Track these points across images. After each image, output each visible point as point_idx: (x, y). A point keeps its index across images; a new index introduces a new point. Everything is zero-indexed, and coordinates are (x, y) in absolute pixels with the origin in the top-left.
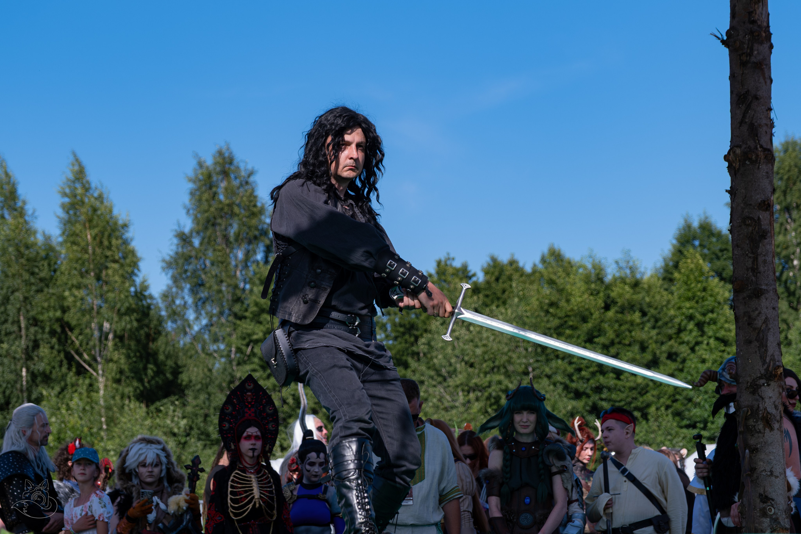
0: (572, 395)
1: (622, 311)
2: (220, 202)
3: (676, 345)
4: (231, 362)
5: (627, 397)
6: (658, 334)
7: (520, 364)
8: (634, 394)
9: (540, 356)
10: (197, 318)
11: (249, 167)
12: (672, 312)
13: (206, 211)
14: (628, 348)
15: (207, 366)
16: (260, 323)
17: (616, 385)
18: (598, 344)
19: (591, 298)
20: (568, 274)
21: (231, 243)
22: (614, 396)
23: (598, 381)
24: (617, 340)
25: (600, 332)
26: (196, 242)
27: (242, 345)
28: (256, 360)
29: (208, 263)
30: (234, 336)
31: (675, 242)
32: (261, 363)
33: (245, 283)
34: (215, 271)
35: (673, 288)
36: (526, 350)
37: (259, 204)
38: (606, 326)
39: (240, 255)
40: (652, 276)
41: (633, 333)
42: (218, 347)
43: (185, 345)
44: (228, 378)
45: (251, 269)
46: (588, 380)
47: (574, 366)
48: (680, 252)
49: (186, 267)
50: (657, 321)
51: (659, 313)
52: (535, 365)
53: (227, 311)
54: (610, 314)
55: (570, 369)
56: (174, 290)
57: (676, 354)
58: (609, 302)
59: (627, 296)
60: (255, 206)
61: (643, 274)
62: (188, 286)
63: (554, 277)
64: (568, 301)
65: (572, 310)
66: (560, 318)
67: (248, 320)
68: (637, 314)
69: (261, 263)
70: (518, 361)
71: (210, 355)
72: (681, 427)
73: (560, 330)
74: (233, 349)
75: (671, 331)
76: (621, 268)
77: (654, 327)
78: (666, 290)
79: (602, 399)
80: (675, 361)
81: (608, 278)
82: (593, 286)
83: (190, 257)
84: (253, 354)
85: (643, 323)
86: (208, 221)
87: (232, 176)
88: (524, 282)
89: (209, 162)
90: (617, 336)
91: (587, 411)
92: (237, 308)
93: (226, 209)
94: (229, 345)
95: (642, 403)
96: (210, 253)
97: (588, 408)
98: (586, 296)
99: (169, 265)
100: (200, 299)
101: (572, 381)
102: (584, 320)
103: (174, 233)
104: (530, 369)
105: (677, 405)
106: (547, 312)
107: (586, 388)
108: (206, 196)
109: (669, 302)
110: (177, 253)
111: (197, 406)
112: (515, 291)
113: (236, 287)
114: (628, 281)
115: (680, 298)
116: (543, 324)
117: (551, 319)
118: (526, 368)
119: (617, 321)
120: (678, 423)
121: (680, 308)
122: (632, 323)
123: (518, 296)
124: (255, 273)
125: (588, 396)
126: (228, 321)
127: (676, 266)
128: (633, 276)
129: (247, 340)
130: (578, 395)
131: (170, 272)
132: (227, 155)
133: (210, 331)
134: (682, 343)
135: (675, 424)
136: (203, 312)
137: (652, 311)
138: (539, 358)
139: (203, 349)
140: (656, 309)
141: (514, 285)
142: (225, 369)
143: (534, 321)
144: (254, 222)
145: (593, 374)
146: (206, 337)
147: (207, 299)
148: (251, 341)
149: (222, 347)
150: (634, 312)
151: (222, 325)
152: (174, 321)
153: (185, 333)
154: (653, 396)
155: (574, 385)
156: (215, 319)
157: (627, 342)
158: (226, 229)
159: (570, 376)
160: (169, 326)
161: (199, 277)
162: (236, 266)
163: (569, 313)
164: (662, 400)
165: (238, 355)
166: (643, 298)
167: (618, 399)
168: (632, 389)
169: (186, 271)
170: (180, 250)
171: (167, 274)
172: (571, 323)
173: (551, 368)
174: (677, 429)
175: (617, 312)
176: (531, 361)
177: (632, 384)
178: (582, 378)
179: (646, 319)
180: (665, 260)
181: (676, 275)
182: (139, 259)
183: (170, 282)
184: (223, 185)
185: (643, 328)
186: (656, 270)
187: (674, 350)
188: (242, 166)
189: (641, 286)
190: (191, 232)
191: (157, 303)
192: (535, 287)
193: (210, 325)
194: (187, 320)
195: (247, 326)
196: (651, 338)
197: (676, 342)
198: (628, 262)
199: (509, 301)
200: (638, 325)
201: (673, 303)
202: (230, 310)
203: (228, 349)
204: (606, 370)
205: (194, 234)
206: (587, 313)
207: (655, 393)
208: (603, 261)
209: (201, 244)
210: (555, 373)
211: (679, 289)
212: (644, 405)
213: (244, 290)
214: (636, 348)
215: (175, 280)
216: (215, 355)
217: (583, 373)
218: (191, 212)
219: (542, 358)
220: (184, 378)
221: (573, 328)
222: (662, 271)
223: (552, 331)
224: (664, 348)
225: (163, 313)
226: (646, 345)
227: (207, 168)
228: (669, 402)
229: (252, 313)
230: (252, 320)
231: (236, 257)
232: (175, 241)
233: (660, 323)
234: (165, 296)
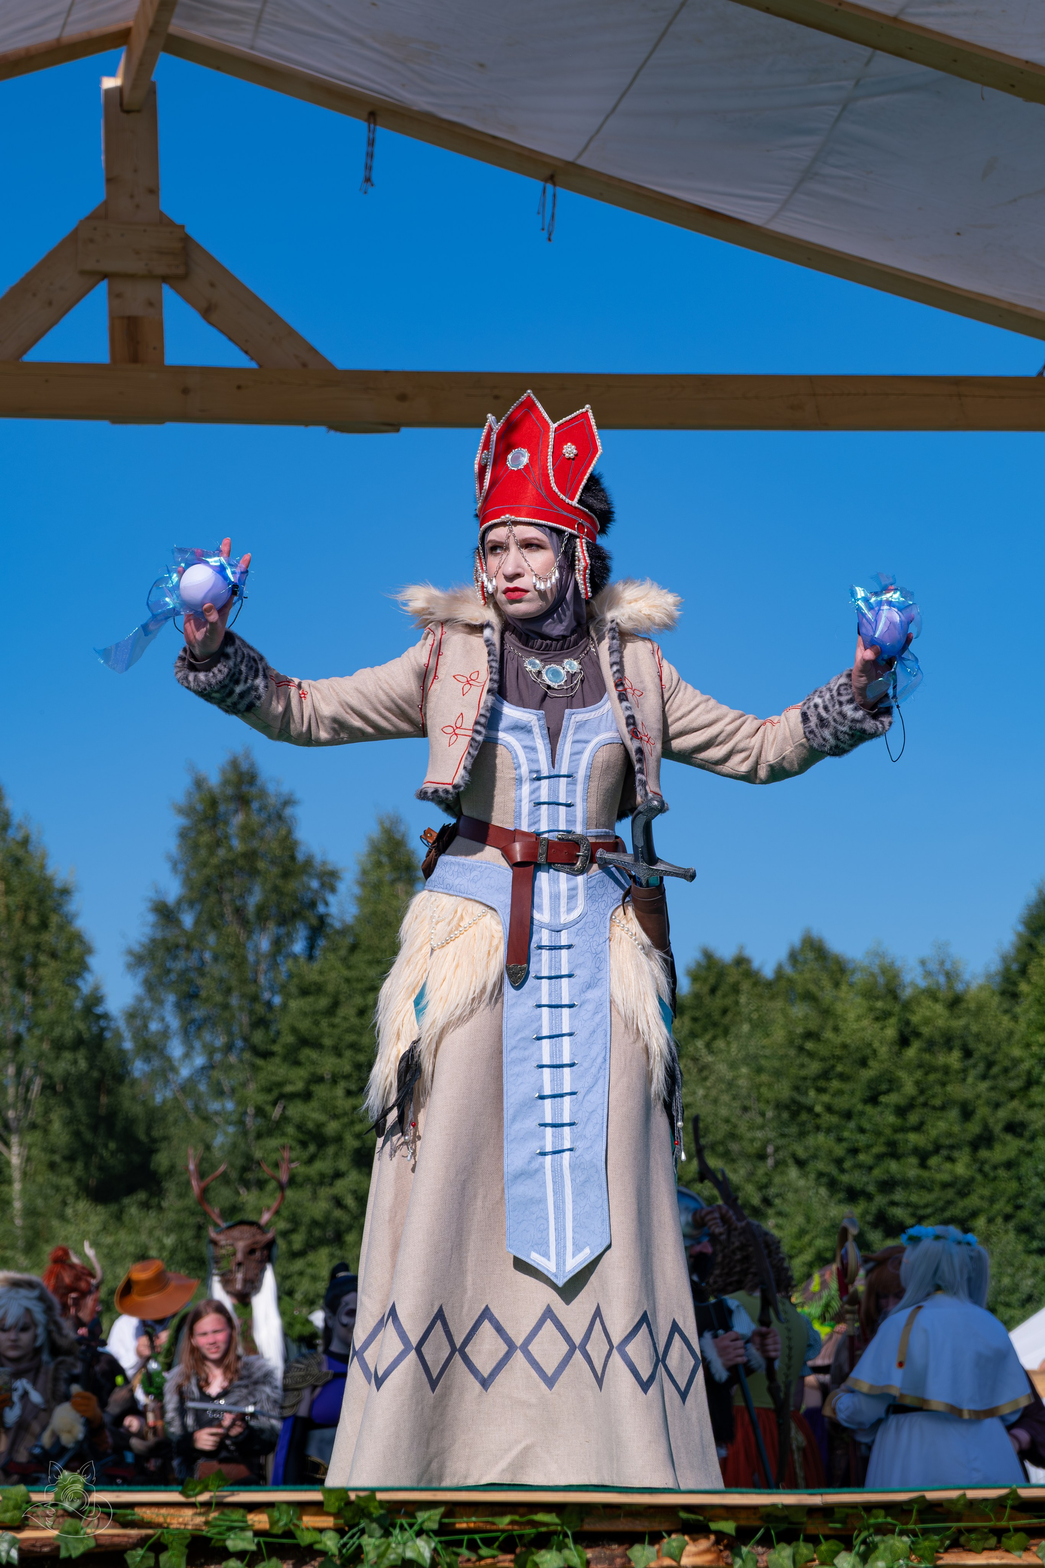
0: (841, 1195)
1: (930, 1046)
2: (230, 848)
3: (1022, 1108)
4: (245, 1133)
5: (938, 1199)
6: (992, 1088)
7: (752, 1140)
8: (950, 1193)
9: (788, 1126)
10: (187, 1055)
11: (285, 789)
12: (1017, 1052)
13: (204, 865)
14: (939, 1114)
15: (202, 1140)
16: (297, 1063)
17: (919, 1177)
18: (887, 1106)
19: (877, 1026)
20: (837, 985)
21: (248, 922)
22: (914, 1198)
23: (888, 1172)
24: (921, 1099)
25: (893, 1084)
26: (188, 920)
27: (267, 1103)
28: (291, 1130)
29: (207, 956)
30: (252, 1087)
31: (1021, 928)
32: (301, 1136)
33: (273, 993)
34: (220, 970)
35: (1018, 1010)
36: (763, 1114)
37: (300, 857)
38: (902, 1074)
39: (265, 944)
40: (981, 988)
41: (949, 1088)
42: (223, 1105)
43: (164, 1102)
44: (240, 1162)
45: (284, 969)
46: (870, 1169)
47: (845, 1145)
48: (1031, 946)
49: (169, 964)
50: (990, 1064)
51: (995, 1052)
52: (780, 1142)
53: (239, 1043)
54: (911, 1052)
55: (839, 1151)
56: (148, 1004)
57: (1023, 1125)
58: (907, 1031)
59: (940, 1023)
60: (293, 858)
61: (968, 985)
62: (171, 999)
63: (812, 988)
64: (836, 1029)
65: (845, 1046)
66: (823, 1059)
67: (277, 1060)
68: (956, 1054)
69: (302, 960)
70: (749, 1135)
71: (206, 1119)
72: (1029, 1252)
73: (822, 1083)
74: (251, 1110)
75: (1014, 1085)
76: (928, 974)
77: (984, 1077)
78: (1006, 1012)
79: (893, 1204)
80: (1020, 1136)
81: (907, 993)
82: (879, 1004)
83: (177, 946)
84: (284, 1118)
85: (965, 1071)
86: (208, 883)
87: (255, 805)
88: (761, 996)
89: (214, 779)
90: (922, 1092)
91: (869, 1223)
92: (258, 1037)
93: (241, 862)
94: (242, 1102)
95: (964, 1209)
96: (211, 939)
97: (869, 1218)
98: (865, 1023)
99: (138, 960)
100: (193, 1021)
101: (842, 1171)
102: (864, 1063)
103: (149, 905)
104: (770, 1149)
105: (1024, 1215)
106: (801, 1049)
107: (868, 1183)
108: (205, 838)
109: (1011, 1034)
110: (153, 940)
111: (184, 1209)
112: (745, 1010)
113: (255, 998)
114: (940, 995)
115: (1029, 1026)
116: (793, 1071)
117: (806, 1060)
118: (764, 1147)
119: (920, 1066)
120: (1026, 1245)
121: (1028, 1046)
122: (946, 1070)
123: (750, 1020)
124: (291, 976)
125: (869, 1197)
126: (241, 1061)
127: (1023, 971)
128: (951, 988)
129: (275, 1093)
130: (853, 1195)
131: (142, 973)
132: (244, 767)
133: (209, 1078)
134: (1031, 1106)
135: (1020, 1247)
136: (197, 1045)
137: (982, 1049)
138: (786, 1131)
139: (197, 1109)
140: (989, 1044)
141: (743, 999)
142: (235, 1146)
143: (776, 1064)
144: (292, 885)
145: (880, 1157)
146: (203, 1087)
147: (206, 1020)
148: (282, 1096)
149: (230, 1105)
150: (950, 1049)
151: (231, 1067)
152: (148, 1060)
153: (167, 1082)
154: (982, 1198)
155: (845, 1178)
156: (218, 1057)
157: (937, 1102)
158: (242, 896)
159: (839, 1162)
160: (139, 1068)
161: (190, 982)
162: (257, 963)
163: (838, 1052)
164: (997, 1207)
165: (259, 1121)
166: (966, 1027)
167: (922, 1202)
168: (945, 1186)
169: (168, 971)
170: (159, 935)
171: (135, 975)
172: (839, 1068)
173: (806, 1148)
174: (1023, 1257)
175: (921, 1050)
176: (771, 1134)
177: (945, 1177)
178: (859, 1166)
179: (971, 1061)
180: (1004, 959)
181: (1024, 987)
182: (89, 950)
183: (140, 990)
184: (238, 819)
185: (964, 1080)
186: (989, 977)
187: (1019, 1117)
188: (271, 788)
189: (964, 1005)
190: (179, 902)
191: (118, 1028)
192: (779, 1004)
193: (210, 1067)
194: (169, 1059)
195: (277, 1069)
196: (978, 1097)
197: (1022, 1103)
198: (942, 963)
199: (733, 1030)
200: (958, 1072)
201: (1017, 1037)
202: (246, 1039)
203: (240, 1109)
204: (900, 1151)
205: (185, 906)
206: (868, 1051)
207: (986, 1192)
208: (898, 964)
209: (197, 923)
210: (815, 1157)
211: (1026, 1011)
212: (966, 1214)
213: (269, 1005)
214: (954, 1114)
215: (150, 986)
216: (217, 1119)
217: (862, 1157)
218: (181, 867)
219: (793, 1130)
220: (162, 1160)
221: (843, 1077)
222: (998, 979)
223: (809, 1083)
224: (1002, 1114)
225: (128, 1045)
226: (970, 1108)
227: (210, 790)
228: (1009, 1209)
229: (285, 1046)
230: (285, 1058)
231: (256, 947)
232: (151, 918)
233: (995, 1070)
234: (132, 1015)
